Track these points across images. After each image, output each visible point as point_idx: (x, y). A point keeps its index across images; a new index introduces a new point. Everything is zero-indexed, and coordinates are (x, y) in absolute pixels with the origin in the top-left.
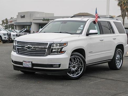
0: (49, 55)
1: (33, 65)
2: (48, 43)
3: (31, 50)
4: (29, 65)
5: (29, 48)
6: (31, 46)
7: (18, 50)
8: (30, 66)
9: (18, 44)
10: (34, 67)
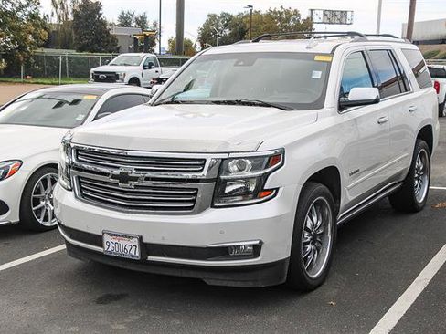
0: (213, 207)
1: (147, 248)
2: (205, 160)
3: (136, 187)
4: (128, 248)
5: (124, 178)
6: (134, 171)
7: (80, 183)
8: (135, 252)
9: (77, 160)
10: (151, 258)
